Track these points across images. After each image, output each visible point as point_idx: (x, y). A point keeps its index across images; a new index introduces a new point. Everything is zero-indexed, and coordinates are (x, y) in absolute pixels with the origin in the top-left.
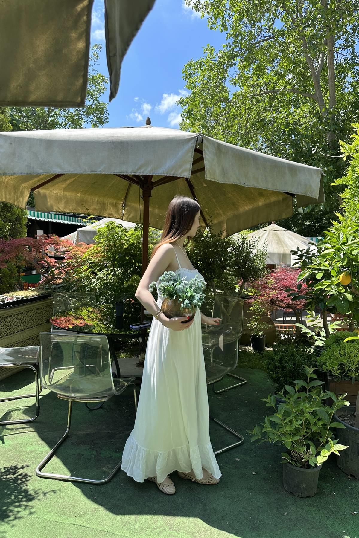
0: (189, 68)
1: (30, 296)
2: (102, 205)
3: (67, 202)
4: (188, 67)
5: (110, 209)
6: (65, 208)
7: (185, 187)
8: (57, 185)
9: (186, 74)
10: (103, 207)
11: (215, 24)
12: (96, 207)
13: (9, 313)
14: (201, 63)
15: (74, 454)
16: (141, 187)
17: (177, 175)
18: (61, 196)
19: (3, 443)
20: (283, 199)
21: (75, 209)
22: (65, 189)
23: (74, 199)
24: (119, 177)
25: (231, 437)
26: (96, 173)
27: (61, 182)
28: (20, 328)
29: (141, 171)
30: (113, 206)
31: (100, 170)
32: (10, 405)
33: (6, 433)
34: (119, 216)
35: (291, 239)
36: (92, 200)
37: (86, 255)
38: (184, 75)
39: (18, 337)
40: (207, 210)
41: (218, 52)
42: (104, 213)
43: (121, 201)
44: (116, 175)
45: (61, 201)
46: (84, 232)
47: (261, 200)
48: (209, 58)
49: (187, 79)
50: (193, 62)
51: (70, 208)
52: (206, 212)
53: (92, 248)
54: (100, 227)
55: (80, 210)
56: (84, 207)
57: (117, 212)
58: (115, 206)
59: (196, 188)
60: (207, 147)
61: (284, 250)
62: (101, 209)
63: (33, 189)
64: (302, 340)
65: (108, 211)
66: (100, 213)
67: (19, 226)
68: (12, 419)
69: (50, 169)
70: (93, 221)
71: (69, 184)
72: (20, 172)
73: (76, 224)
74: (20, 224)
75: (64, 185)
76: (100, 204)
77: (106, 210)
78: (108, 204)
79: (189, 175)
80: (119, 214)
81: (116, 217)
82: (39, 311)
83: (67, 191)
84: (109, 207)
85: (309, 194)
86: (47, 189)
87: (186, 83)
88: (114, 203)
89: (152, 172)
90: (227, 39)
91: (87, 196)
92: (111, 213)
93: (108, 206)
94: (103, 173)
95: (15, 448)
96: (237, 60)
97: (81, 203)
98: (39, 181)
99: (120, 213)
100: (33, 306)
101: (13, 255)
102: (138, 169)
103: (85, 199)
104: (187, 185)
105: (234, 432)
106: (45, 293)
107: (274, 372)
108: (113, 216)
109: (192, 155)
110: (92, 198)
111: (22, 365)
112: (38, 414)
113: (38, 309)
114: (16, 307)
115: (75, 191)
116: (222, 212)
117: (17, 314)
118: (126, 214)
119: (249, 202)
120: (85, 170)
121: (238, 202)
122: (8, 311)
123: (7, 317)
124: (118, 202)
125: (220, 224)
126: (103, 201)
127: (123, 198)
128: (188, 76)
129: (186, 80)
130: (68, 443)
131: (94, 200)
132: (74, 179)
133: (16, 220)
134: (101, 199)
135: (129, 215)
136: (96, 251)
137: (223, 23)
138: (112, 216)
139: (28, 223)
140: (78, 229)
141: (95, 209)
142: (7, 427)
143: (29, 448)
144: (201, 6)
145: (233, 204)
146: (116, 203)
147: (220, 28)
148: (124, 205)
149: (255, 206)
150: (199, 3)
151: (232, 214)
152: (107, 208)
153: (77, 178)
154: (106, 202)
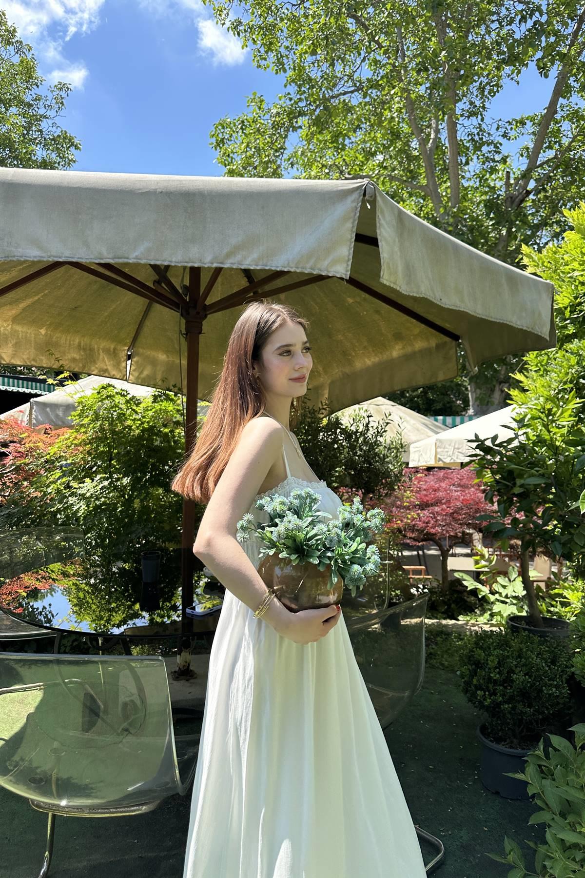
0: (222, 131)
2: (88, 352)
3: (17, 345)
4: (220, 127)
5: (104, 360)
6: (14, 356)
9: (217, 140)
10: (90, 356)
11: (265, 59)
12: (75, 356)
14: (243, 122)
16: (182, 315)
17: (321, 270)
18: (6, 332)
20: (438, 347)
21: (34, 360)
22: (15, 320)
23: (33, 339)
26: (126, 260)
29: (236, 259)
30: (110, 354)
31: (136, 254)
34: (120, 374)
36: (68, 342)
37: (55, 449)
38: (214, 140)
41: (271, 106)
42: (93, 368)
43: (125, 345)
45: (7, 343)
46: (44, 405)
47: (397, 347)
48: (257, 114)
49: (218, 148)
50: (229, 120)
51: (25, 357)
53: (67, 436)
54: (83, 394)
55: (44, 362)
56: (52, 354)
57: (117, 365)
58: (113, 354)
62: (85, 359)
64: (454, 599)
65: (100, 365)
66: (84, 367)
70: (68, 382)
71: (24, 310)
75: (14, 311)
76: (84, 349)
77: (95, 362)
78: (99, 350)
79: (347, 271)
80: (120, 371)
81: (114, 375)
83: (18, 324)
84: (101, 357)
87: (218, 154)
88: (112, 350)
89: (261, 263)
90: (285, 86)
91: (58, 335)
92: (105, 367)
93: (99, 354)
96: (302, 121)
97: (48, 347)
99: (121, 368)
102: (228, 255)
103: (54, 339)
107: (485, 692)
108: (109, 374)
109: (353, 227)
110: (68, 338)
115: (36, 322)
118: (134, 370)
119: (373, 351)
121: (355, 351)
124: (119, 347)
125: (316, 390)
126: (90, 345)
127: (129, 341)
128: (221, 143)
129: (216, 149)
131: (72, 342)
132: (36, 298)
134: (86, 341)
135: (141, 373)
136: (74, 442)
137: (278, 59)
138: (106, 375)
140: (32, 400)
141: (74, 360)
144: (242, 28)
145: (345, 353)
146: (115, 349)
147: (273, 68)
148: (129, 353)
149: (385, 357)
150: (241, 23)
151: (341, 374)
152: (98, 359)
153: (42, 296)
154: (96, 346)
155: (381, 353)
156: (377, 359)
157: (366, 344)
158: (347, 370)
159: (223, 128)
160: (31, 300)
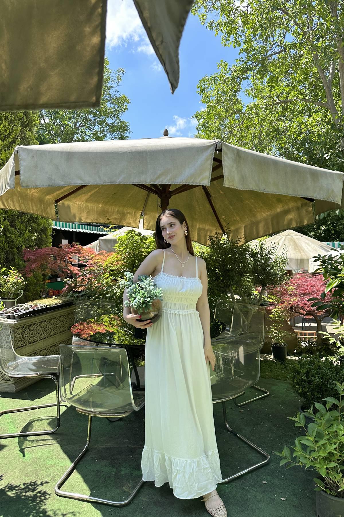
0: (204, 83)
1: (53, 304)
3: (88, 213)
4: (203, 82)
6: (87, 218)
7: (202, 195)
8: (79, 197)
9: (201, 89)
10: (123, 216)
11: (229, 40)
12: (116, 217)
13: (32, 321)
14: (215, 78)
15: (94, 471)
16: (159, 196)
17: (196, 183)
18: (83, 207)
19: (24, 456)
20: (302, 205)
21: (96, 220)
22: (87, 201)
23: (96, 209)
24: (138, 188)
25: (256, 455)
26: (115, 183)
27: (84, 193)
28: (43, 335)
29: (160, 180)
30: (132, 215)
31: (119, 180)
32: (32, 414)
33: (27, 445)
35: (307, 244)
36: (112, 210)
37: (107, 263)
38: (199, 90)
39: (41, 345)
40: (223, 217)
41: (231, 67)
42: (124, 222)
43: (140, 210)
44: (135, 185)
45: (84, 212)
46: (105, 240)
47: (279, 206)
48: (223, 73)
49: (202, 94)
50: (207, 78)
51: (92, 218)
52: (223, 219)
53: (112, 256)
54: (120, 235)
55: (102, 220)
56: (106, 217)
57: (135, 221)
58: (134, 215)
59: (212, 195)
60: (226, 154)
61: (301, 255)
62: (121, 218)
63: (57, 201)
64: (324, 348)
65: (127, 221)
67: (44, 236)
68: (33, 430)
69: (71, 181)
70: (114, 230)
71: (91, 196)
72: (42, 184)
73: (98, 233)
74: (45, 234)
75: (86, 197)
76: (120, 213)
77: (125, 219)
79: (209, 182)
80: (136, 223)
82: (61, 319)
83: (89, 202)
84: (128, 217)
85: (331, 200)
86: (70, 200)
87: (201, 97)
88: (133, 213)
89: (171, 181)
90: (239, 54)
91: (107, 207)
92: (130, 222)
93: (127, 215)
94: (122, 183)
95: (35, 462)
96: (250, 73)
97: (103, 213)
98: (62, 193)
100: (56, 314)
101: (39, 264)
102: (157, 179)
103: (106, 209)
104: (204, 193)
105: (260, 450)
106: (68, 301)
107: (300, 386)
109: (211, 162)
110: (112, 208)
111: (44, 375)
112: (58, 426)
113: (60, 317)
114: (39, 315)
115: (97, 202)
116: (239, 219)
117: (41, 322)
118: (146, 223)
119: (266, 208)
120: (105, 181)
121: (256, 209)
122: (31, 319)
123: (31, 325)
124: (137, 211)
125: (237, 230)
126: (123, 211)
127: (142, 208)
128: (203, 91)
130: (88, 458)
131: (114, 210)
132: (96, 190)
133: (42, 230)
134: (121, 209)
135: (149, 224)
136: (116, 259)
137: (236, 39)
138: (131, 226)
139: (53, 233)
140: (99, 238)
141: (115, 219)
142: (28, 438)
143: (49, 462)
144: (214, 25)
145: (251, 211)
146: (135, 213)
147: (233, 44)
148: (142, 214)
149: (273, 212)
150: (213, 22)
151: (249, 221)
153: (99, 189)
154: (126, 212)
155: (271, 210)
156: (269, 213)
157: (262, 205)
158: (253, 219)
159: (204, 82)
160: (94, 192)
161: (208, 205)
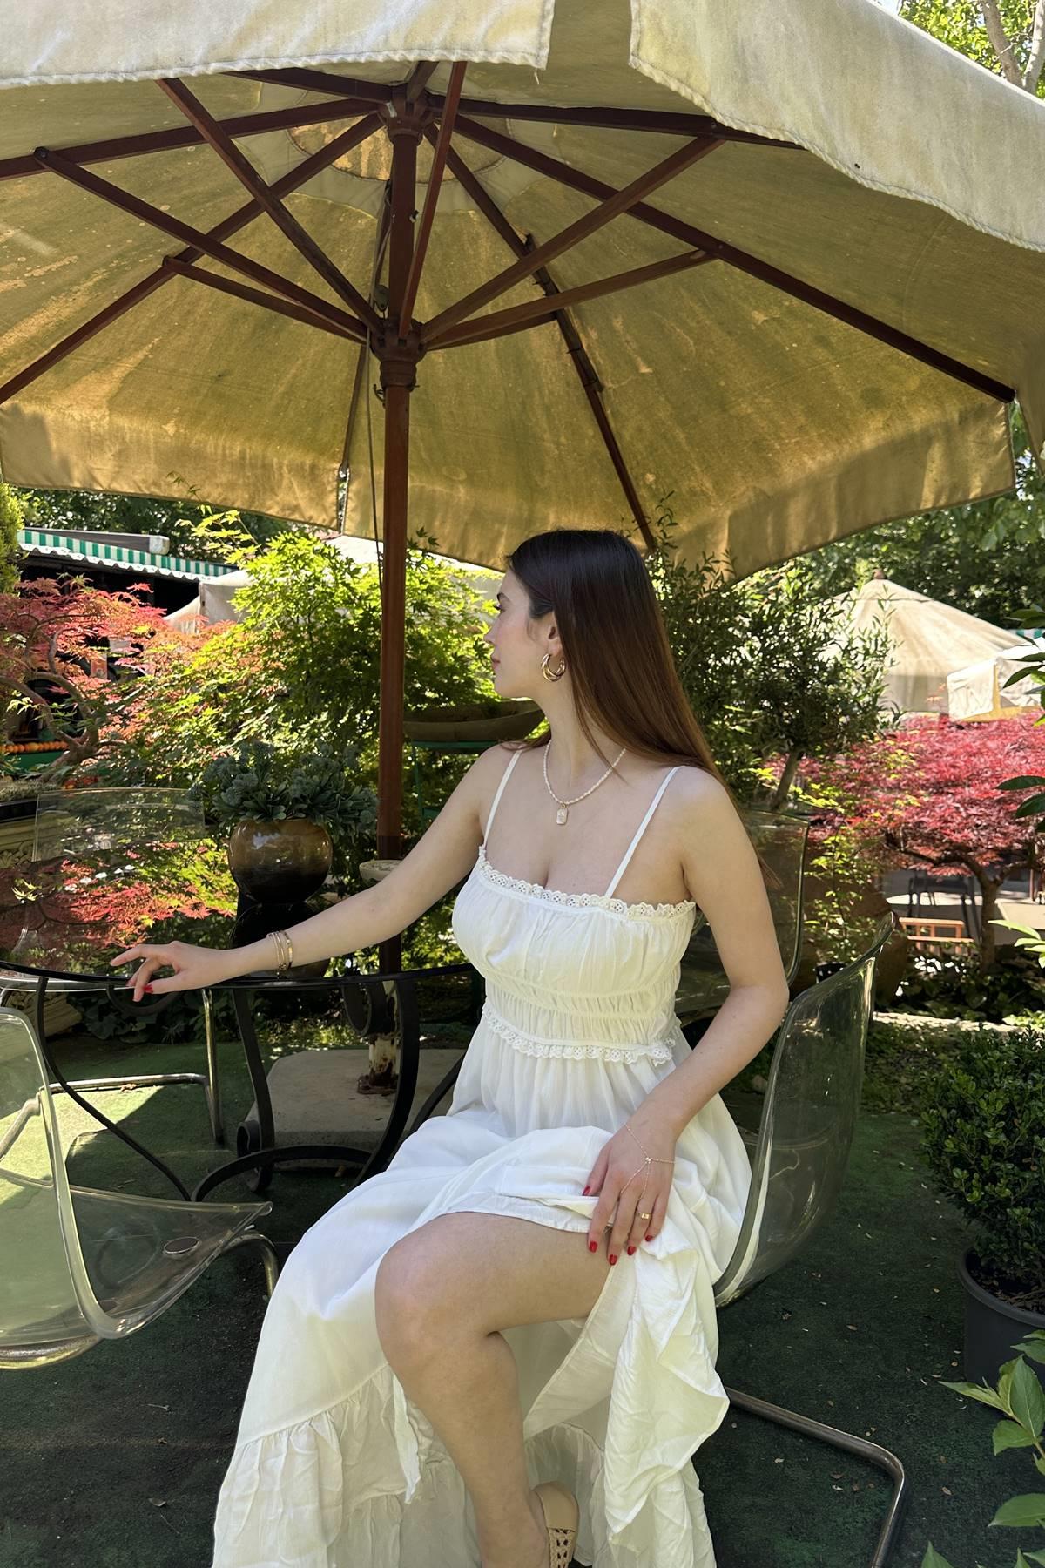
2: (259, 472)
3: (122, 455)
5: (290, 487)
6: (115, 476)
7: (568, 384)
8: (80, 387)
10: (265, 476)
18: (101, 431)
21: (155, 484)
22: (113, 404)
23: (151, 444)
27: (94, 369)
30: (304, 477)
31: (40, 62)
34: (324, 516)
36: (220, 451)
40: (650, 478)
42: (269, 503)
43: (333, 458)
45: (102, 451)
46: (224, 590)
47: (873, 425)
51: (136, 477)
52: (649, 487)
57: (318, 499)
58: (310, 476)
59: (608, 384)
61: (919, 663)
62: (255, 485)
65: (282, 495)
66: (252, 500)
71: (124, 380)
75: (105, 387)
76: (253, 466)
77: (273, 491)
78: (280, 468)
80: (325, 509)
81: (311, 518)
83: (122, 413)
84: (285, 482)
86: (44, 401)
88: (307, 467)
91: (200, 435)
92: (295, 502)
93: (281, 474)
97: (178, 458)
99: (325, 502)
103: (193, 445)
104: (574, 374)
108: (302, 515)
110: (221, 442)
115: (149, 409)
116: (711, 488)
118: (353, 510)
119: (820, 436)
124: (322, 462)
125: (702, 534)
126: (264, 457)
127: (339, 449)
131: (227, 452)
132: (140, 356)
134: (255, 448)
138: (296, 516)
141: (231, 485)
146: (313, 467)
148: (342, 475)
152: (279, 487)
153: (152, 351)
154: (275, 460)
155: (838, 441)
160: (132, 360)
161: (591, 430)
